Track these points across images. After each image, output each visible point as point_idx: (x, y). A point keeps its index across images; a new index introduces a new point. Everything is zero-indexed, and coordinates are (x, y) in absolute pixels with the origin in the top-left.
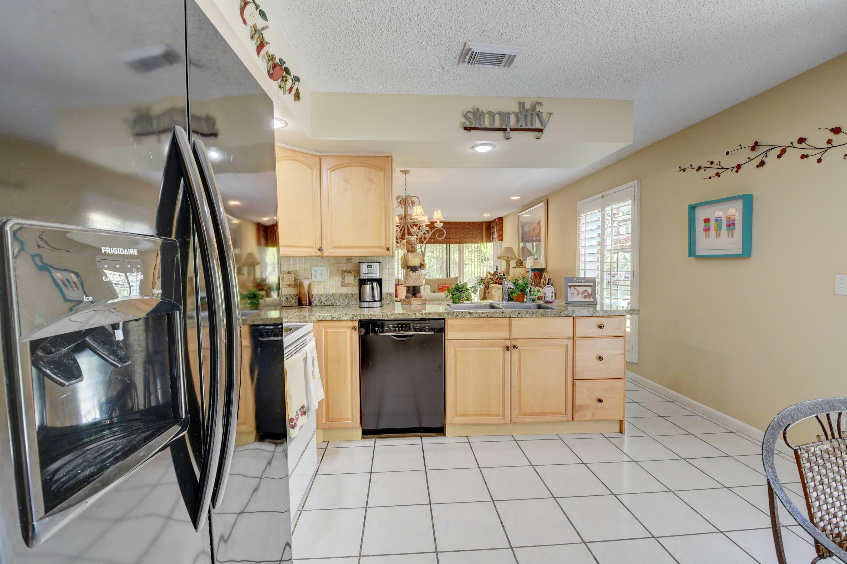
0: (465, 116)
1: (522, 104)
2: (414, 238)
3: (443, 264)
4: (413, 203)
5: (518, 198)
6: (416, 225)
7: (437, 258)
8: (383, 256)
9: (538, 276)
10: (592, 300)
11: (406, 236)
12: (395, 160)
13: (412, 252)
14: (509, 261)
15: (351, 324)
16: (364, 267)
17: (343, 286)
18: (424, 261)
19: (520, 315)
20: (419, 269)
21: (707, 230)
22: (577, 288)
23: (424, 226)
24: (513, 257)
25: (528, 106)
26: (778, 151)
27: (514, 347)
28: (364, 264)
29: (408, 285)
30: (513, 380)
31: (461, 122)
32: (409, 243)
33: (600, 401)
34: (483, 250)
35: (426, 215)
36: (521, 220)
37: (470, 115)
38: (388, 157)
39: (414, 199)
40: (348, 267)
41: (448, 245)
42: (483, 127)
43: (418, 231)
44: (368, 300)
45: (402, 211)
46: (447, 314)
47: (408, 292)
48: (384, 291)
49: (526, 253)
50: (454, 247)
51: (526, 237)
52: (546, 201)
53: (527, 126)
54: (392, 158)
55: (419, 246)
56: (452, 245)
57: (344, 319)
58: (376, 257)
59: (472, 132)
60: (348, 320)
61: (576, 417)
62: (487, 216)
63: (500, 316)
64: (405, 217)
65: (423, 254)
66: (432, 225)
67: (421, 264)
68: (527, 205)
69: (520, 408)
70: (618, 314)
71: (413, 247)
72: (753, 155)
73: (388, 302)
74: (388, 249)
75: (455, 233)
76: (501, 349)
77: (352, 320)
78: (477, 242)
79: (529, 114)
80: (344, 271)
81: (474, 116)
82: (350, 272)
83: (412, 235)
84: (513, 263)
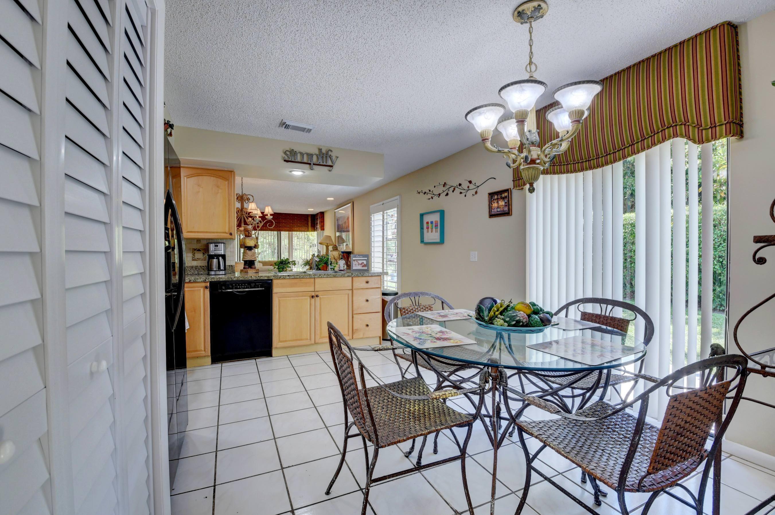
0: (285, 153)
1: (320, 150)
2: (250, 227)
3: (275, 249)
4: (248, 199)
5: (332, 199)
6: (251, 217)
7: (270, 244)
8: (226, 239)
9: (346, 256)
10: (366, 268)
11: (243, 225)
12: (236, 173)
13: (248, 236)
14: (328, 246)
15: (204, 284)
16: (212, 247)
17: (193, 260)
18: (257, 243)
19: (320, 276)
20: (254, 249)
21: (428, 228)
22: (358, 261)
23: (258, 217)
24: (332, 243)
25: (324, 151)
26: (452, 189)
27: (317, 296)
28: (211, 245)
29: (245, 260)
30: (317, 317)
31: (282, 156)
32: (246, 230)
33: (367, 325)
34: (311, 237)
35: (258, 209)
36: (337, 215)
37: (288, 153)
38: (232, 171)
39: (249, 196)
40: (197, 246)
41: (279, 232)
42: (296, 161)
43: (252, 221)
44: (215, 269)
45: (238, 205)
46: (274, 276)
47: (245, 264)
48: (227, 264)
49: (340, 240)
50: (284, 234)
51: (340, 228)
52: (352, 203)
53: (323, 163)
54: (234, 173)
55: (253, 232)
56: (282, 233)
57: (199, 281)
58: (221, 239)
59: (289, 163)
60: (201, 282)
61: (354, 337)
62: (311, 210)
63: (308, 277)
64: (242, 210)
65: (257, 238)
66: (263, 217)
67: (255, 245)
68: (340, 204)
69: (321, 333)
70: (376, 275)
71: (249, 233)
72: (444, 189)
73: (230, 272)
74: (231, 234)
75: (285, 223)
76: (309, 298)
77: (205, 281)
78: (304, 231)
79: (325, 156)
80: (195, 250)
81: (290, 154)
82: (199, 250)
83: (248, 225)
84: (330, 248)
